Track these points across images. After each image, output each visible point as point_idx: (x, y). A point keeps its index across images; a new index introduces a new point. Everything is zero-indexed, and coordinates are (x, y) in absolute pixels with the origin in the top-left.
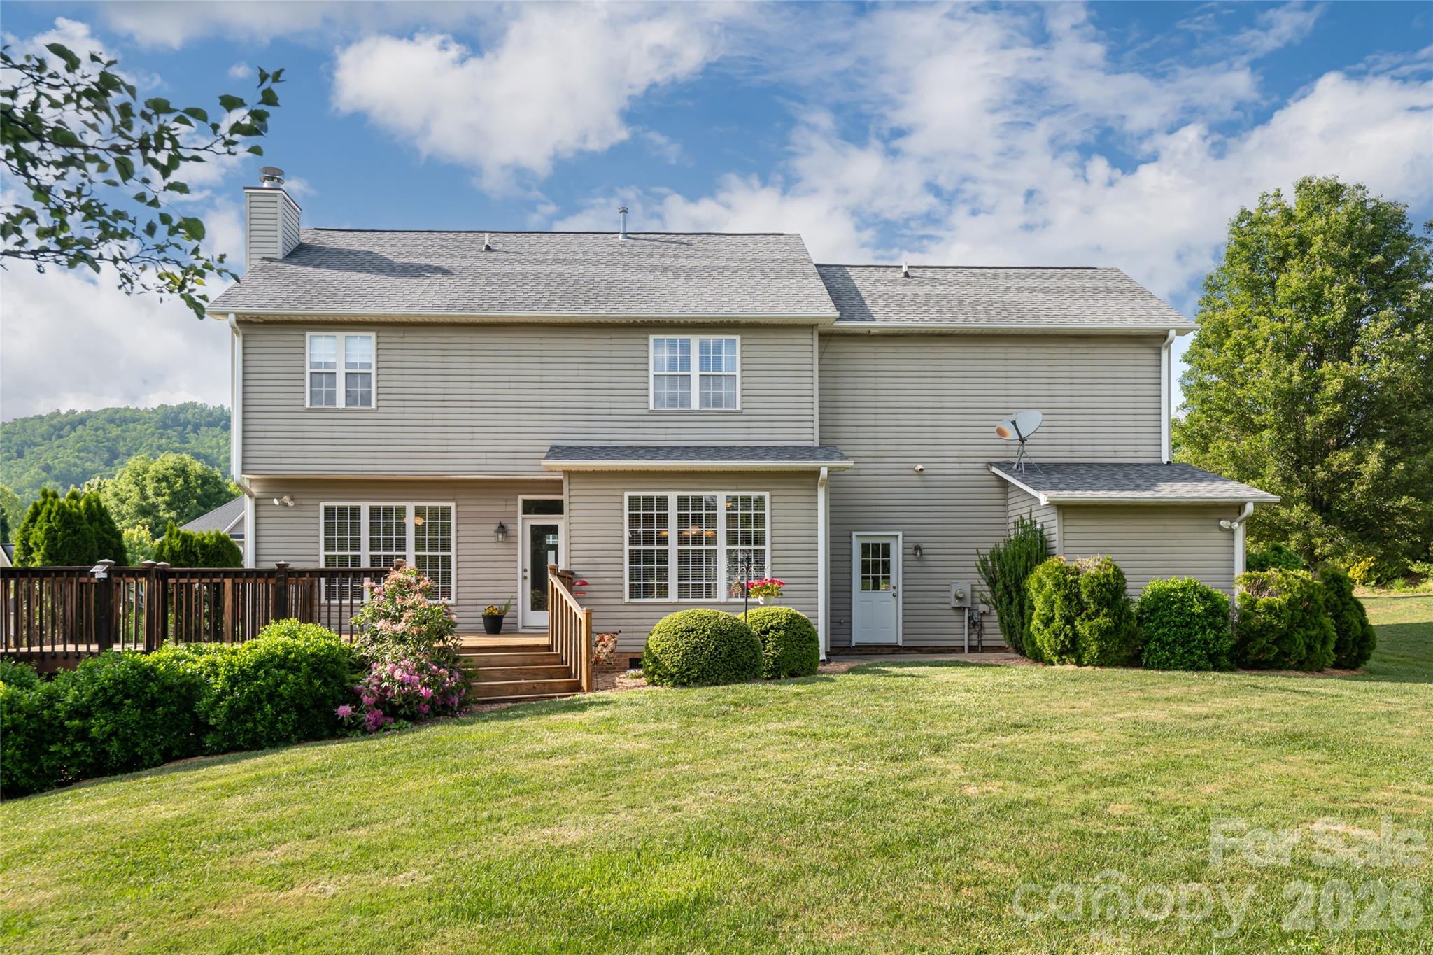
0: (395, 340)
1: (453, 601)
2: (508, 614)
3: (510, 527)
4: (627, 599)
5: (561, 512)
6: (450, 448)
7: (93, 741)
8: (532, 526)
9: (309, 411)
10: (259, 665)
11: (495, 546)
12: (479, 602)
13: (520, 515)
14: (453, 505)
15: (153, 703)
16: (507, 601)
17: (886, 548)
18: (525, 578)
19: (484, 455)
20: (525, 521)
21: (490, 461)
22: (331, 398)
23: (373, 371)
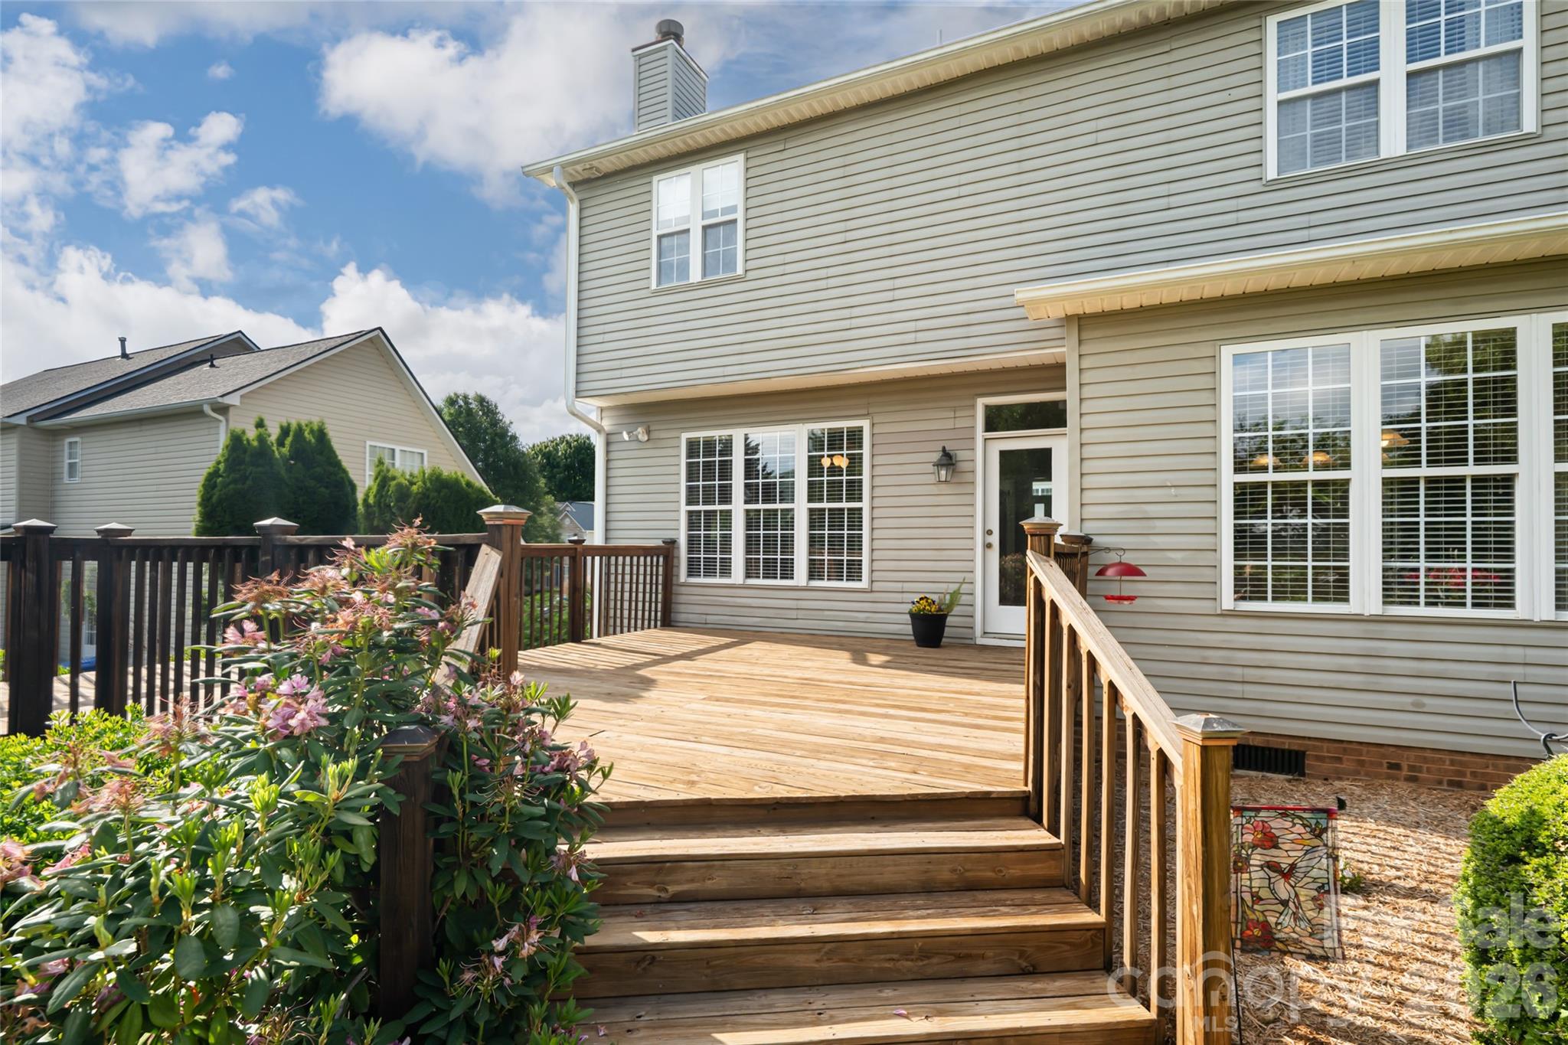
0: (769, 157)
1: (864, 584)
2: (956, 610)
3: (961, 455)
4: (1228, 600)
5: (1062, 423)
6: (855, 322)
8: (1002, 453)
9: (657, 293)
11: (934, 489)
12: (907, 586)
13: (980, 433)
14: (865, 424)
16: (955, 587)
18: (989, 546)
19: (911, 326)
20: (989, 442)
21: (921, 336)
22: (683, 269)
23: (740, 216)
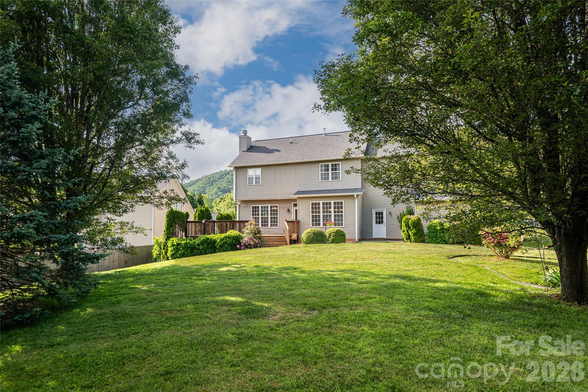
1: (278, 227)
3: (290, 210)
4: (311, 226)
6: (276, 193)
7: (200, 250)
8: (295, 209)
9: (248, 186)
10: (224, 238)
11: (287, 214)
13: (292, 207)
14: (278, 205)
15: (209, 244)
17: (382, 213)
21: (285, 195)
22: (252, 183)
23: (261, 176)
